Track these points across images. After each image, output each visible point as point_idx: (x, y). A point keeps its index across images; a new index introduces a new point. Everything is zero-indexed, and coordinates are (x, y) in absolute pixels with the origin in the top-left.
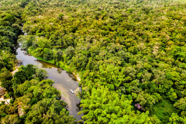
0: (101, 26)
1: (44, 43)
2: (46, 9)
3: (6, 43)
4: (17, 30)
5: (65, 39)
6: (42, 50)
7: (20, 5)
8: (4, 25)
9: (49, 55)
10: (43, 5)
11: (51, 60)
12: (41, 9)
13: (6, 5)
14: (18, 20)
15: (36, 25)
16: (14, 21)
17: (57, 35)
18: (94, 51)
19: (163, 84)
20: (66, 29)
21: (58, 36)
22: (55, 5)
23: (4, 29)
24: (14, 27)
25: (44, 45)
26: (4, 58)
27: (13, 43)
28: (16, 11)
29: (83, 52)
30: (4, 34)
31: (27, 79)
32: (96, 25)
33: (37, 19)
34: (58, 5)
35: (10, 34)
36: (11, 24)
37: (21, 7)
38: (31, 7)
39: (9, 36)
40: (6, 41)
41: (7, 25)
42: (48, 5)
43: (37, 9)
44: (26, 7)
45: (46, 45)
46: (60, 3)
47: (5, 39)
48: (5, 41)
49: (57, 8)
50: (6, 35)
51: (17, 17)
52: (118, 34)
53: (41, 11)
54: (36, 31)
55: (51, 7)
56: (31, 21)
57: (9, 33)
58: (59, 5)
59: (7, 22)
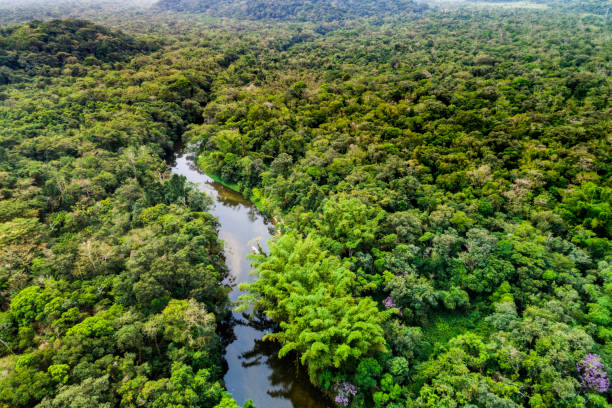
0: (396, 117)
1: (230, 141)
2: (278, 73)
3: (156, 135)
4: (192, 114)
5: (285, 140)
6: (221, 158)
7: (218, 62)
8: (166, 99)
9: (235, 169)
10: (272, 64)
11: (236, 183)
12: (265, 72)
13: (188, 58)
14: (201, 92)
15: (234, 105)
16: (192, 93)
17: (269, 130)
18: (337, 169)
19: (482, 268)
20: (297, 118)
21: (271, 132)
22: (304, 65)
23: (164, 108)
24: (186, 107)
25: (230, 146)
26: (140, 161)
27: (172, 140)
28: (205, 73)
29: (310, 170)
30: (160, 117)
31: (163, 201)
32: (381, 115)
33: (241, 94)
34: (310, 66)
35: (171, 120)
36: (183, 100)
37: (221, 65)
38: (241, 67)
39: (169, 123)
40: (157, 131)
41: (173, 100)
42: (286, 63)
43: (256, 72)
44: (232, 67)
45: (234, 147)
46: (319, 59)
47: (158, 128)
48: (154, 130)
49: (306, 71)
50: (163, 121)
51: (202, 87)
52: (434, 139)
53: (262, 77)
54: (228, 117)
55: (292, 69)
56: (227, 96)
57: (169, 117)
58: (314, 65)
59: (175, 94)
